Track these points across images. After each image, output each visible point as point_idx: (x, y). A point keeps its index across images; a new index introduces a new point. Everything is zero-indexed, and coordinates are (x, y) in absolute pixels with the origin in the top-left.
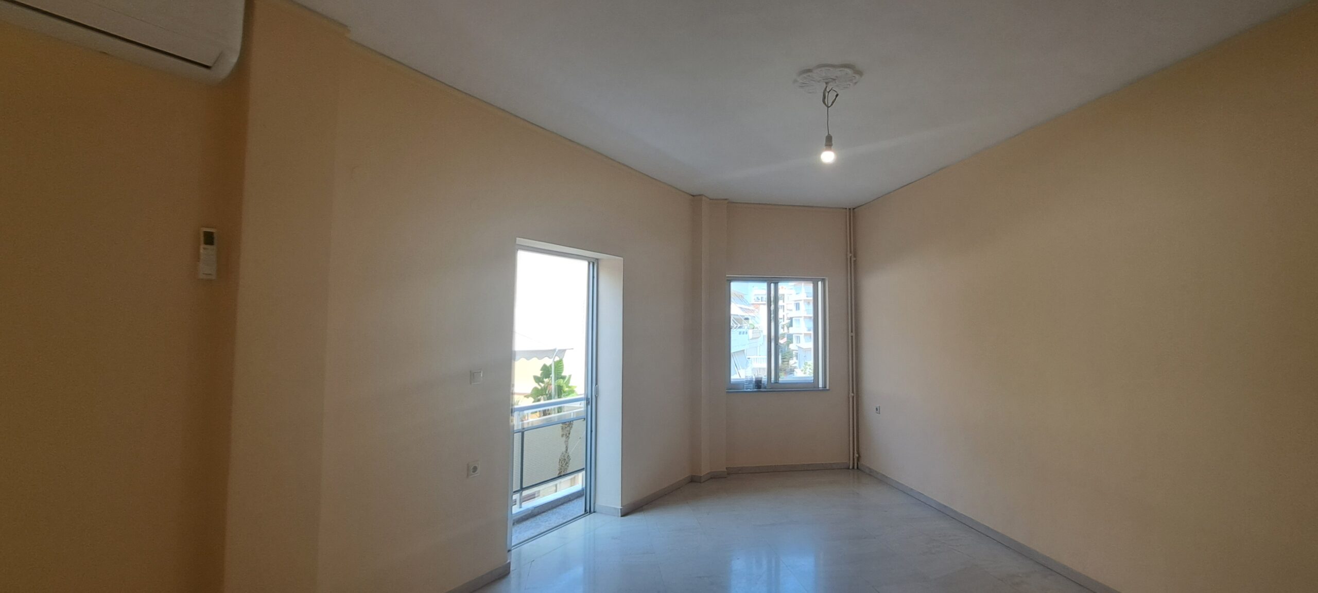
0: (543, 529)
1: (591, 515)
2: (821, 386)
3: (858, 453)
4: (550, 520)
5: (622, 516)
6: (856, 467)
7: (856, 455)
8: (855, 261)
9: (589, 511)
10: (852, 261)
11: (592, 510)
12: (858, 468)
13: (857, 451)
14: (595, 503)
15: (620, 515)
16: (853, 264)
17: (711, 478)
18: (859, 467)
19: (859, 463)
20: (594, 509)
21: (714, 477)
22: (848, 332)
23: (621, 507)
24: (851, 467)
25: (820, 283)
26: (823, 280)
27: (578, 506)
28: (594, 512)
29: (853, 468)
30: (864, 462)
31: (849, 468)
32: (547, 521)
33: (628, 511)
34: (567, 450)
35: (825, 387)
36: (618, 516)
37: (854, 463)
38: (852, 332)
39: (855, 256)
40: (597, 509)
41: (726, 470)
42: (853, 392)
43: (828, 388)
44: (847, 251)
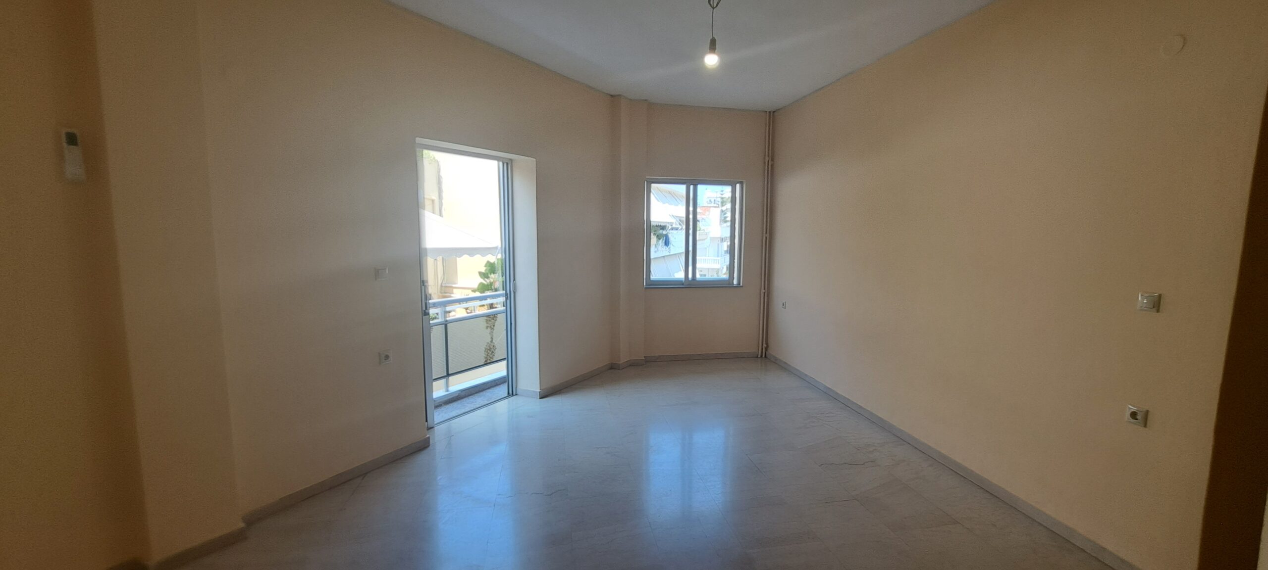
0: (467, 409)
1: (513, 397)
2: (735, 282)
3: (767, 344)
4: (476, 402)
5: (540, 398)
6: (764, 356)
7: (765, 345)
8: (772, 166)
9: (511, 394)
10: (770, 165)
11: (514, 393)
12: (765, 357)
13: (766, 342)
14: (516, 387)
15: (539, 397)
16: (770, 167)
17: (630, 365)
18: (767, 356)
19: (767, 353)
20: (516, 392)
21: (634, 365)
22: (763, 233)
23: (539, 391)
24: (759, 356)
25: (738, 186)
26: (741, 183)
27: (503, 390)
28: (516, 395)
29: (761, 356)
30: (771, 351)
31: (757, 357)
32: (473, 402)
33: (545, 394)
34: (492, 340)
35: (739, 284)
36: (537, 398)
37: (762, 353)
38: (766, 233)
39: (773, 160)
40: (518, 393)
41: (644, 358)
42: (765, 289)
43: (741, 285)
44: (765, 156)
